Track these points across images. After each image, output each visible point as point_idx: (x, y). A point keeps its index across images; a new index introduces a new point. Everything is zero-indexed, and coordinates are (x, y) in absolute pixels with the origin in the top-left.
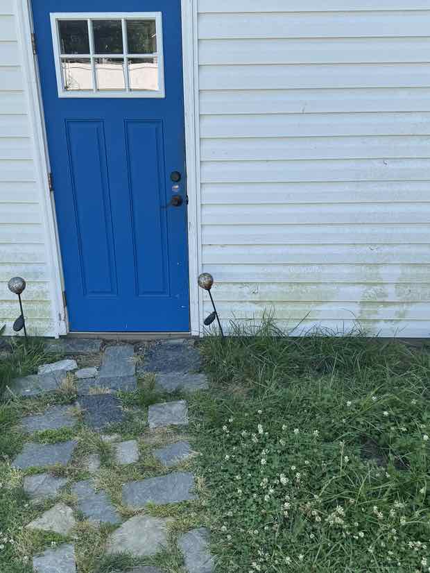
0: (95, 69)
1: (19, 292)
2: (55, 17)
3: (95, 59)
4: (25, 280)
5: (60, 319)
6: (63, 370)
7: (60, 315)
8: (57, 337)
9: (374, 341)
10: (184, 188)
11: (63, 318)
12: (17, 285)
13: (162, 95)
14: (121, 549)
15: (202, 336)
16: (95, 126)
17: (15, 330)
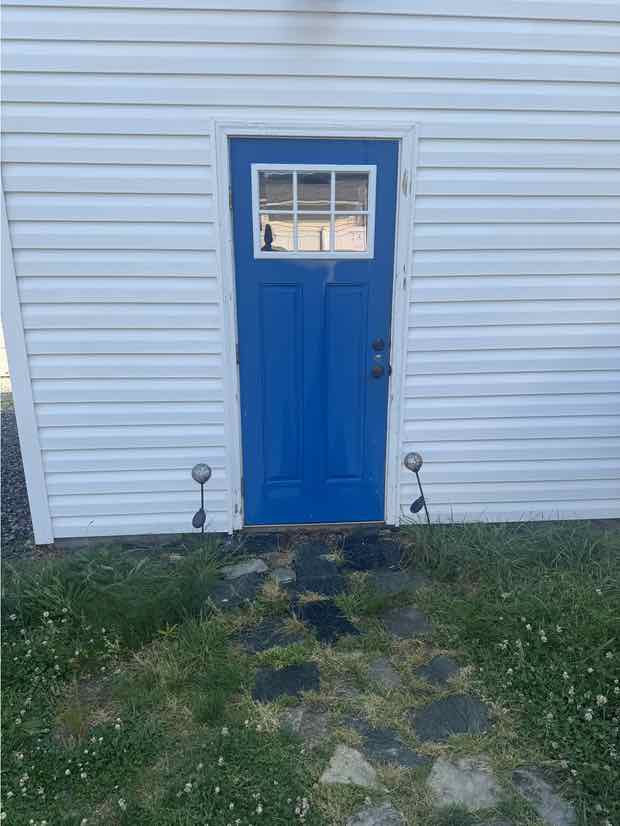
0: (295, 228)
1: (203, 481)
2: (256, 168)
3: (299, 215)
4: (211, 466)
5: (236, 512)
6: (255, 573)
7: (236, 506)
8: (231, 533)
9: (579, 523)
10: (387, 358)
11: (239, 509)
12: (202, 472)
13: (370, 255)
14: (447, 801)
15: (397, 525)
16: (292, 290)
17: (194, 525)
